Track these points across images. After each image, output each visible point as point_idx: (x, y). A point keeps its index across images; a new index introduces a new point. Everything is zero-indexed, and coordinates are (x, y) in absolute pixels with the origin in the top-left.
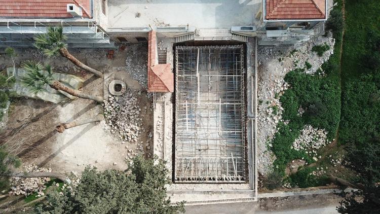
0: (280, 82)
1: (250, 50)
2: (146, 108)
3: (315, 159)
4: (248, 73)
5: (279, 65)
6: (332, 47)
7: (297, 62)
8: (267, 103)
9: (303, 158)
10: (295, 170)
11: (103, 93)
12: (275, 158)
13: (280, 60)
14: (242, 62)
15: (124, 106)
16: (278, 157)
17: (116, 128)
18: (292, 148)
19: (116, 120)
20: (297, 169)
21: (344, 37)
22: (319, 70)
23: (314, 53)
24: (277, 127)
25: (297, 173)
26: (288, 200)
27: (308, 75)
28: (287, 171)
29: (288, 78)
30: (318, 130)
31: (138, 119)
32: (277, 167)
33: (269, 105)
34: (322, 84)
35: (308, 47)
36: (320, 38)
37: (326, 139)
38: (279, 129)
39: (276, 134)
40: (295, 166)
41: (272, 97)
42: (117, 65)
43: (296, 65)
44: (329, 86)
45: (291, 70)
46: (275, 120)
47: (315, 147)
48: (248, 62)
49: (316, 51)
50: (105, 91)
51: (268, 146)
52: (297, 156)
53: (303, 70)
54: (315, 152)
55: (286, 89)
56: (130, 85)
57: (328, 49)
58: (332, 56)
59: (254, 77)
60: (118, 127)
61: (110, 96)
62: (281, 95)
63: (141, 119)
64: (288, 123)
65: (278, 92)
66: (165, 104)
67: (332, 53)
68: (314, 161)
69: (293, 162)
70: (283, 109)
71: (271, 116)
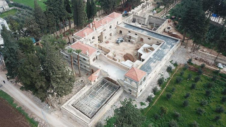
1: (120, 89)
7: (133, 103)
8: (116, 107)
11: (77, 80)
15: (79, 85)
16: (107, 124)
21: (153, 106)
23: (140, 104)
36: (144, 101)
39: (112, 117)
51: (107, 119)
56: (85, 82)
57: (145, 105)
66: (88, 87)
67: (146, 108)
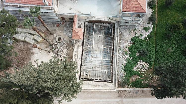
0: (129, 41)
1: (116, 26)
2: (70, 48)
3: (143, 76)
4: (115, 35)
5: (129, 34)
6: (152, 29)
7: (136, 33)
9: (138, 75)
10: (134, 80)
11: (53, 41)
12: (125, 74)
13: (129, 32)
14: (113, 31)
15: (61, 47)
17: (57, 56)
18: (133, 70)
19: (57, 52)
20: (135, 80)
21: (157, 25)
22: (146, 38)
23: (144, 30)
24: (127, 60)
25: (135, 81)
26: (131, 93)
27: (141, 39)
28: (131, 80)
29: (133, 40)
30: (145, 63)
31: (67, 53)
32: (126, 78)
33: (124, 50)
34: (147, 43)
35: (141, 28)
36: (146, 24)
37: (148, 67)
38: (127, 61)
39: (126, 63)
40: (134, 78)
41: (125, 47)
42: (60, 30)
43: (136, 35)
44: (150, 44)
45: (134, 37)
46: (126, 57)
47: (143, 70)
48: (115, 31)
49: (144, 29)
50: (54, 40)
51: (123, 68)
52: (135, 74)
53: (139, 37)
54: (144, 73)
55: (131, 44)
56: (65, 38)
57: (150, 29)
58: (151, 32)
59: (117, 37)
60: (58, 56)
61: (56, 42)
62: (129, 47)
63: (68, 53)
64: (132, 59)
65: (128, 45)
66: (79, 46)
67: (152, 31)
68: (143, 77)
69: (134, 76)
70: (130, 53)
71: (125, 55)
